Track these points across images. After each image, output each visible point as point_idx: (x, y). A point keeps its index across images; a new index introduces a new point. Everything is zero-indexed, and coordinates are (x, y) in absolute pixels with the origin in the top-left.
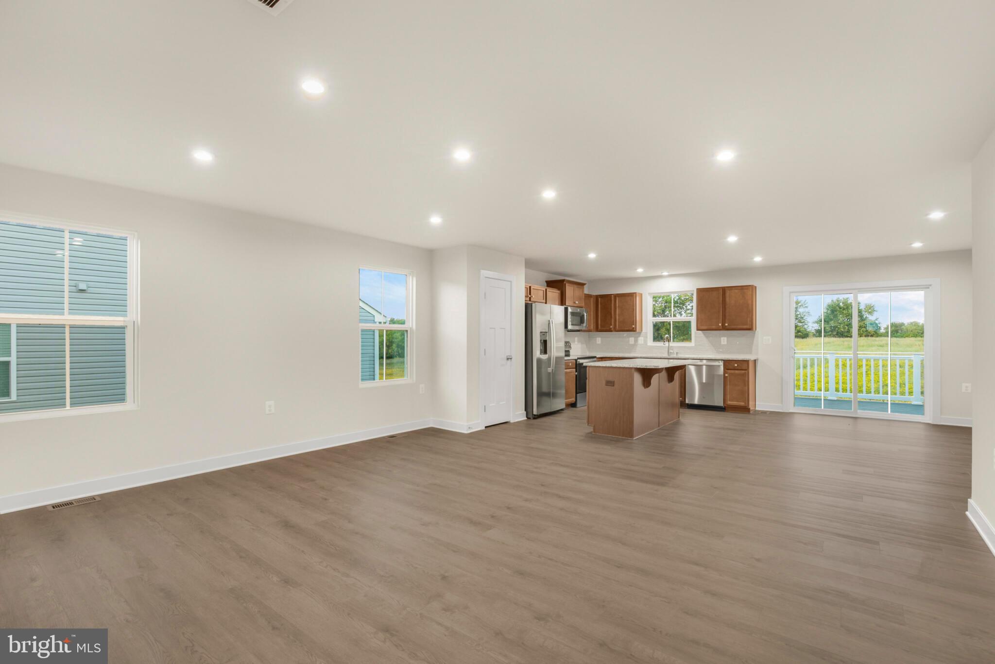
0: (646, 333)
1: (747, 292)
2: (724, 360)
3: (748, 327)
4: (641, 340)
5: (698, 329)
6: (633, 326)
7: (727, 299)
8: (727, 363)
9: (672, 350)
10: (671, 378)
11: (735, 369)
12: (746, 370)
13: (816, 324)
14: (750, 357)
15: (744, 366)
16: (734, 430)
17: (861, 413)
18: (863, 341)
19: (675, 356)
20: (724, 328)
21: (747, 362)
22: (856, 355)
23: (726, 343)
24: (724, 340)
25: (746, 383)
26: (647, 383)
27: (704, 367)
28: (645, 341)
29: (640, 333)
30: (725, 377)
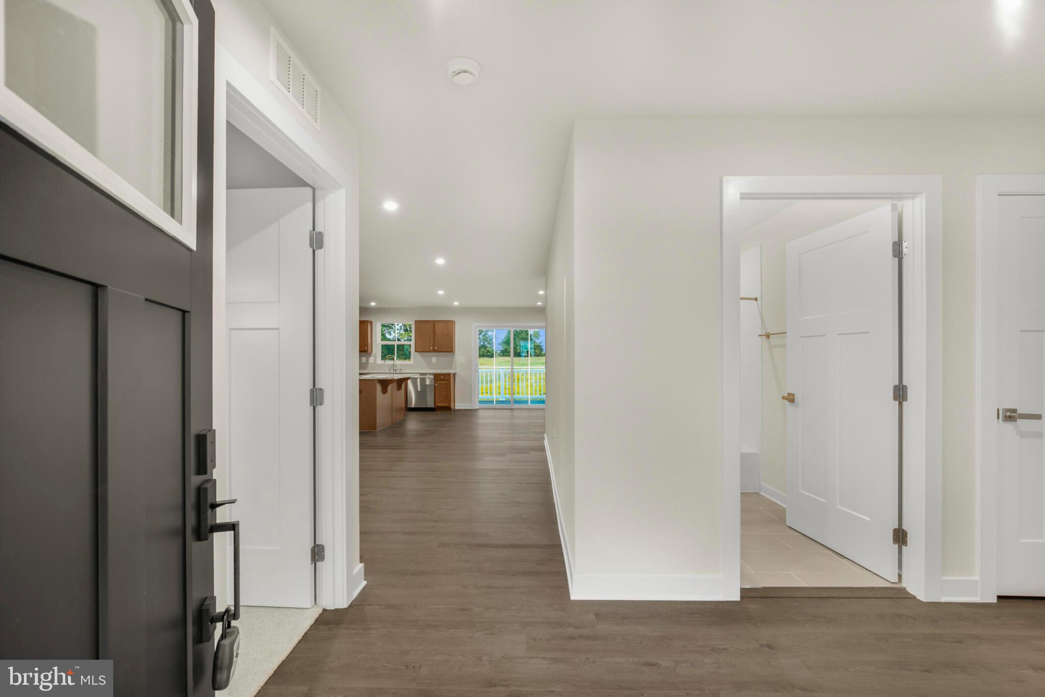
0: (376, 354)
1: (449, 325)
2: (434, 374)
3: (450, 350)
4: (371, 360)
5: (416, 351)
6: (366, 348)
7: (437, 330)
8: (437, 377)
9: (396, 367)
10: (399, 388)
11: (442, 380)
12: (448, 380)
13: (501, 346)
14: (452, 372)
15: (447, 378)
16: (441, 420)
17: (516, 406)
18: (516, 359)
19: (398, 371)
20: (434, 351)
21: (449, 374)
22: (512, 369)
23: (435, 362)
24: (434, 360)
25: (449, 389)
26: (384, 391)
27: (419, 379)
28: (375, 360)
29: (371, 354)
30: (435, 386)
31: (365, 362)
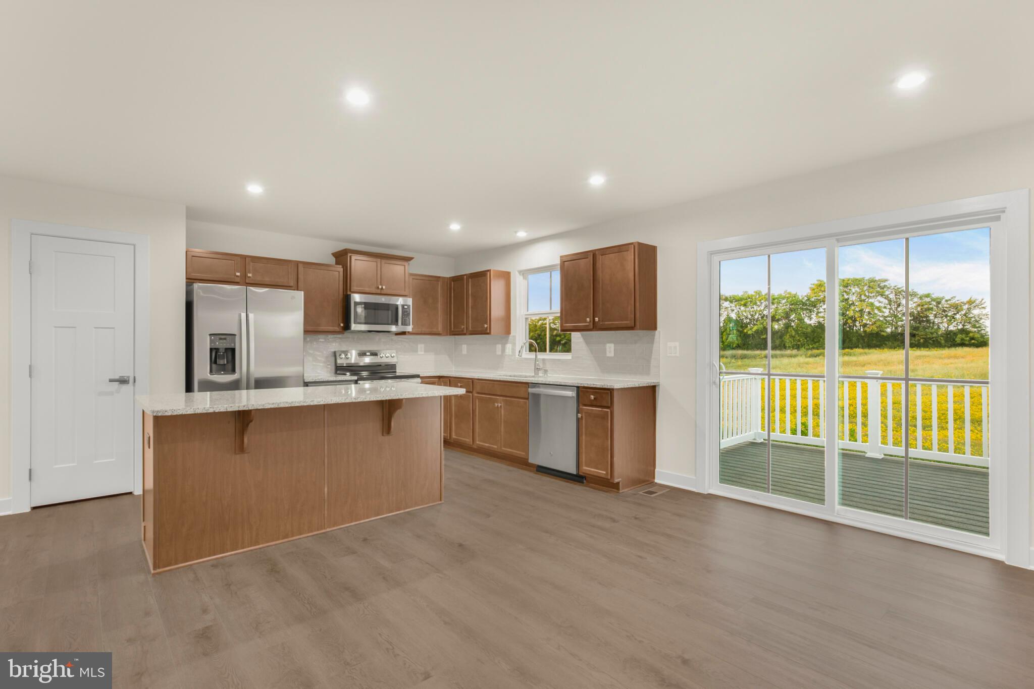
0: (515, 337)
1: (627, 257)
2: (578, 387)
3: (628, 323)
4: (509, 349)
7: (599, 273)
8: (586, 393)
11: (592, 404)
12: (608, 407)
14: (649, 381)
15: (605, 401)
25: (608, 433)
28: (513, 350)
29: (508, 337)
30: (578, 419)
31: (511, 353)
